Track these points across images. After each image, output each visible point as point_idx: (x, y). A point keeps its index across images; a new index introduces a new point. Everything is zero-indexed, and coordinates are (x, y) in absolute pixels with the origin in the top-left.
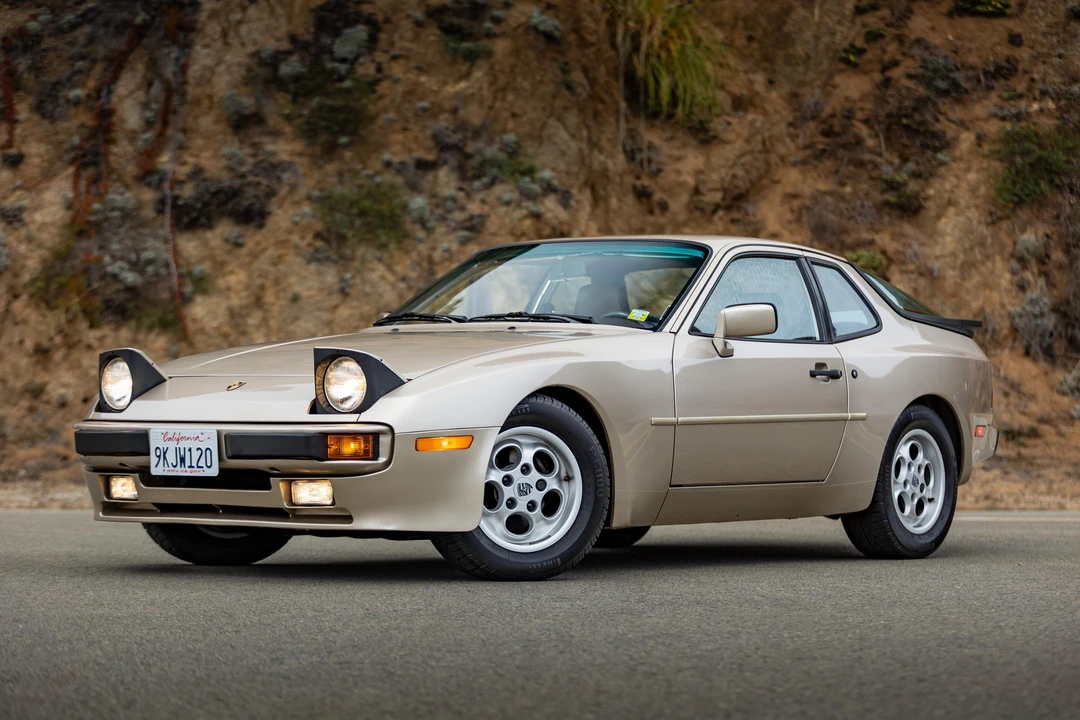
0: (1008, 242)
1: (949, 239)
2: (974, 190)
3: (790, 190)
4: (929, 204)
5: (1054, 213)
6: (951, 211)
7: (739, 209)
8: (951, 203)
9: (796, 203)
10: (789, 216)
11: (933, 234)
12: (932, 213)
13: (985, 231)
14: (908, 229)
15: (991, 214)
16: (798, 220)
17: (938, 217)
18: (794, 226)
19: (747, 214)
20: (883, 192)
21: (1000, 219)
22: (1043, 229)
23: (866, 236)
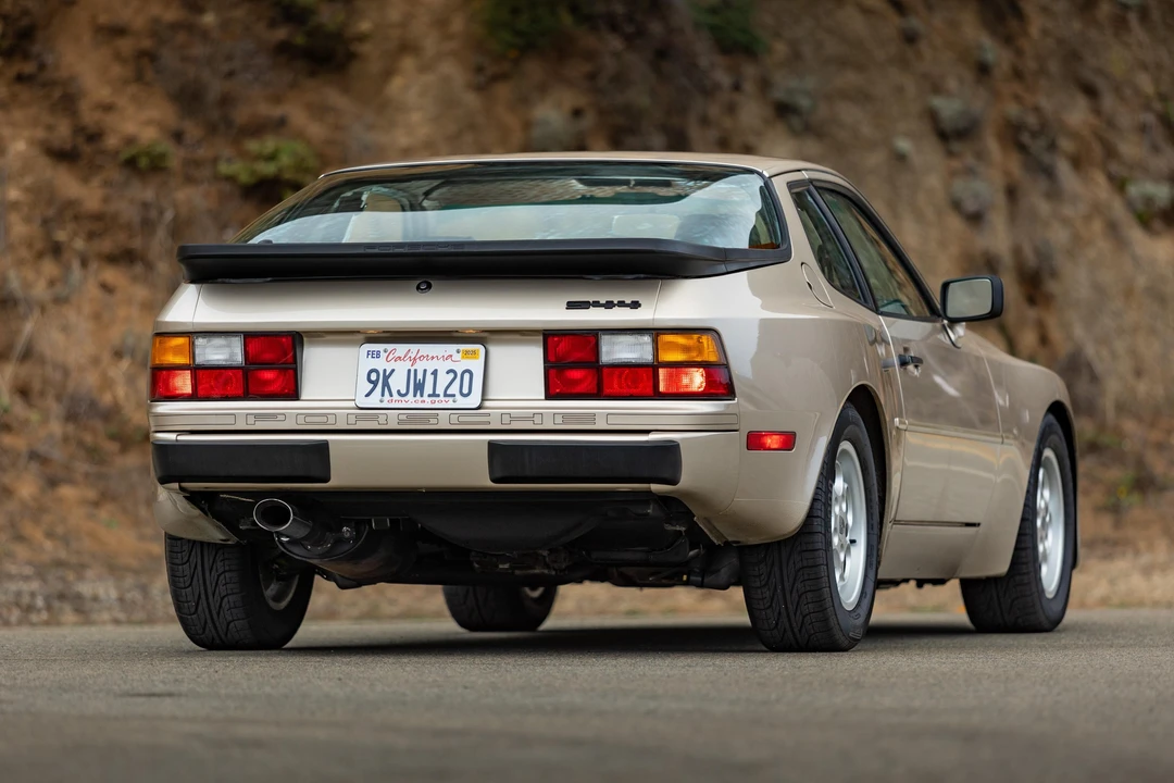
0: (512, 121)
1: (415, 117)
2: (441, 23)
3: (103, 19)
4: (365, 48)
5: (587, 68)
6: (408, 63)
7: (26, 56)
8: (407, 47)
9: (126, 45)
10: (117, 70)
11: (384, 108)
12: (374, 66)
13: (471, 100)
14: (334, 97)
15: (479, 70)
16: (139, 78)
17: (388, 73)
18: (133, 89)
19: (42, 67)
20: (273, 24)
21: (497, 78)
22: (570, 98)
23: (267, 110)
